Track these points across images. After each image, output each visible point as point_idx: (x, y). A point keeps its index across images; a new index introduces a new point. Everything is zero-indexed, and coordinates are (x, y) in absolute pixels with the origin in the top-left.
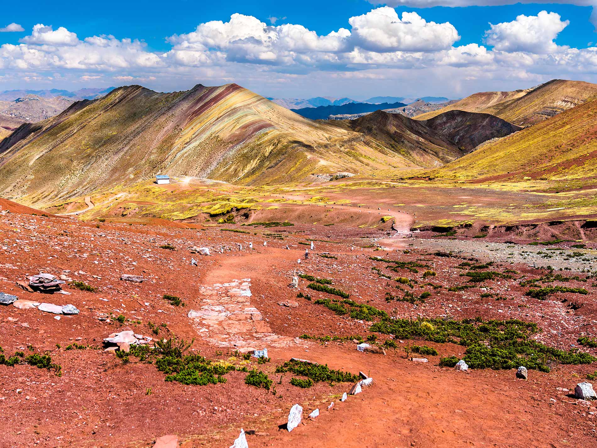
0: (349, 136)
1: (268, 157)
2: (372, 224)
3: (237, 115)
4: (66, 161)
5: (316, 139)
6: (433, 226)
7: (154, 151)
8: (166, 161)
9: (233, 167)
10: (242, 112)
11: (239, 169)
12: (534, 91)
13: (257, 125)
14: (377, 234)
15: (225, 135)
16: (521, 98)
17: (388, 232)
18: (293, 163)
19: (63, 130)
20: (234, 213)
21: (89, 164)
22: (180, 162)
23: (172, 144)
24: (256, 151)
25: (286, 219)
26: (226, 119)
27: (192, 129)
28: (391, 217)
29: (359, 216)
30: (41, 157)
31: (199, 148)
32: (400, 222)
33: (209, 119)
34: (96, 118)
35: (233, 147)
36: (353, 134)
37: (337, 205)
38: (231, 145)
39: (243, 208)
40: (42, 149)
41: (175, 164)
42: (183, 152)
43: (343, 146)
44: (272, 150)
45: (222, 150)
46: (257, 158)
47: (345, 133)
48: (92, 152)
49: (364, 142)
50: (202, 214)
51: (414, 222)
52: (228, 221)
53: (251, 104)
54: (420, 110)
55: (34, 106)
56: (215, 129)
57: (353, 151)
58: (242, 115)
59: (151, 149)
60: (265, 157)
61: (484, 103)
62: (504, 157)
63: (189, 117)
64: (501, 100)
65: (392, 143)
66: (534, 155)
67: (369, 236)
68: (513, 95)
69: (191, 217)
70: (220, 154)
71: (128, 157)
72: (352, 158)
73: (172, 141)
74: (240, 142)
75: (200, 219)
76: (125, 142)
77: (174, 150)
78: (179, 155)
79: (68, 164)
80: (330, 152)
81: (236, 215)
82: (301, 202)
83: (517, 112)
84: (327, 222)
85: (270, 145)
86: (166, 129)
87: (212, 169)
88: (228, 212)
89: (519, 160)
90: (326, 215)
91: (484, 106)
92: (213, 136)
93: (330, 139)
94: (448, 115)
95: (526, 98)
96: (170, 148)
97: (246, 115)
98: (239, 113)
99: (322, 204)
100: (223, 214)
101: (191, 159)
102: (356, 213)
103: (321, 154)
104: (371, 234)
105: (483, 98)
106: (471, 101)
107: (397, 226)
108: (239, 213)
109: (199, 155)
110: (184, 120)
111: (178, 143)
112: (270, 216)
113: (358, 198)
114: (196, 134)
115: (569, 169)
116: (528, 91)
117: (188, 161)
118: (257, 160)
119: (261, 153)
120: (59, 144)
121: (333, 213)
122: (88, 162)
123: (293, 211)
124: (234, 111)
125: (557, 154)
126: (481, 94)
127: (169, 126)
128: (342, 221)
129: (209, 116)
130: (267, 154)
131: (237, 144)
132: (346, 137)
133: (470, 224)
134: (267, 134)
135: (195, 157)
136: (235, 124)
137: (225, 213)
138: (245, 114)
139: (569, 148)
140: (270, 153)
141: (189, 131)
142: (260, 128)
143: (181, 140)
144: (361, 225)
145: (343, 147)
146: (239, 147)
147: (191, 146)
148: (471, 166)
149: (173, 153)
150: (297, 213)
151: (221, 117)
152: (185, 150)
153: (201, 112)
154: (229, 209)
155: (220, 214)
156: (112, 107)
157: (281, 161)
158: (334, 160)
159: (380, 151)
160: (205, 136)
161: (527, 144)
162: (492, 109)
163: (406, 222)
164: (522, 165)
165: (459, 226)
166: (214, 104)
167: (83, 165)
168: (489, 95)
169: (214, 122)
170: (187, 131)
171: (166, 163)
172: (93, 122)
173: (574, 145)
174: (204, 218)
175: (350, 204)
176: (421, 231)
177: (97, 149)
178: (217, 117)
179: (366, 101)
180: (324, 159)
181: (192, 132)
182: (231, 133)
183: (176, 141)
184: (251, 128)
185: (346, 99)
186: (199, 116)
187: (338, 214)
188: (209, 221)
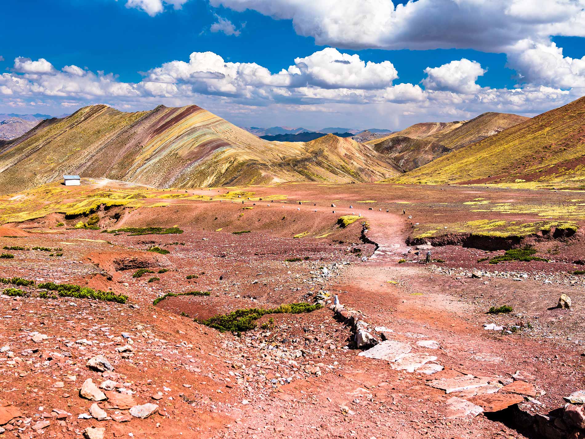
0: (302, 157)
1: (224, 174)
2: (321, 230)
3: (196, 133)
4: (30, 174)
5: (271, 158)
6: (464, 234)
7: (115, 166)
8: (127, 176)
9: (190, 183)
10: (201, 131)
11: (196, 185)
12: (470, 122)
13: (215, 144)
14: (331, 251)
15: (184, 153)
16: (459, 128)
17: (356, 247)
18: (248, 180)
19: (30, 145)
20: (101, 214)
21: (52, 178)
22: (139, 177)
23: (133, 160)
24: (213, 168)
25: (175, 223)
26: (185, 138)
27: (153, 146)
28: (357, 217)
29: (296, 217)
30: (6, 170)
31: (159, 164)
32: (379, 225)
33: (169, 137)
34: (61, 134)
35: (191, 164)
36: (306, 155)
37: (263, 201)
38: (190, 162)
39: (116, 206)
40: (7, 163)
41: (135, 179)
42: (143, 167)
43: (296, 165)
44: (228, 168)
45: (180, 167)
46: (214, 175)
47: (298, 154)
48: (56, 167)
49: (316, 162)
50: (53, 215)
51: (412, 227)
52: (89, 225)
53: (210, 124)
54: (366, 139)
55: (18, 128)
56: (174, 146)
57: (306, 171)
58: (201, 134)
59: (112, 164)
60: (221, 174)
61: (424, 132)
62: (475, 162)
63: (150, 135)
64: (440, 130)
65: (342, 165)
66: (517, 158)
67: (311, 255)
68: (450, 126)
69: (34, 219)
70: (178, 170)
71: (90, 172)
72: (304, 177)
73: (133, 157)
74: (198, 159)
75: (49, 222)
76: (88, 157)
77: (135, 166)
78: (139, 170)
79: (32, 177)
80: (284, 171)
81: (103, 216)
82: (209, 198)
83: (455, 140)
84: (240, 227)
85: (227, 162)
86: (128, 145)
87: (170, 184)
88: (92, 212)
89: (497, 164)
90: (240, 216)
91: (425, 135)
92: (172, 153)
93: (284, 159)
94: (394, 141)
95: (463, 128)
96: (131, 164)
97: (205, 135)
98: (198, 132)
99: (239, 200)
100: (85, 215)
101: (150, 175)
102: (291, 213)
103: (275, 172)
104: (316, 250)
105: (424, 128)
106: (413, 130)
107: (373, 234)
108: (109, 214)
109: (158, 171)
110: (145, 138)
111: (139, 159)
112: (151, 217)
113: (300, 192)
114: (157, 151)
115: (573, 169)
116: (464, 122)
117: (147, 177)
118: (213, 176)
119: (218, 170)
120: (25, 158)
121: (252, 213)
122: (51, 176)
123: (189, 209)
124: (194, 130)
125: (548, 154)
126: (422, 125)
127: (131, 143)
128: (266, 226)
129: (170, 134)
130: (223, 171)
131: (195, 161)
132: (299, 157)
133: (568, 229)
134: (224, 152)
135: (154, 173)
136: (193, 143)
137: (87, 212)
138: (203, 133)
139: (563, 148)
140: (227, 170)
141: (150, 148)
142: (218, 146)
143: (142, 156)
144: (299, 232)
145: (296, 167)
146: (196, 164)
147: (151, 162)
148: (437, 172)
149: (134, 168)
150: (194, 214)
151: (180, 135)
152: (145, 166)
153: (162, 131)
154: (94, 206)
155: (80, 214)
156: (78, 124)
157: (236, 178)
158: (287, 178)
159: (331, 171)
160: (164, 153)
161: (501, 148)
162: (432, 138)
163: (391, 225)
164: (503, 169)
165: (540, 234)
166: (174, 123)
167: (46, 179)
168: (429, 126)
169: (173, 140)
170: (148, 148)
171: (126, 178)
172: (59, 138)
173: (568, 144)
174: (55, 221)
175: (285, 200)
176: (433, 244)
177: (60, 164)
178: (177, 135)
179: (319, 131)
180: (278, 177)
181: (152, 149)
182: (189, 151)
183: (137, 157)
184: (209, 147)
185: (301, 129)
186: (160, 134)
187: (261, 215)
188: (61, 225)
